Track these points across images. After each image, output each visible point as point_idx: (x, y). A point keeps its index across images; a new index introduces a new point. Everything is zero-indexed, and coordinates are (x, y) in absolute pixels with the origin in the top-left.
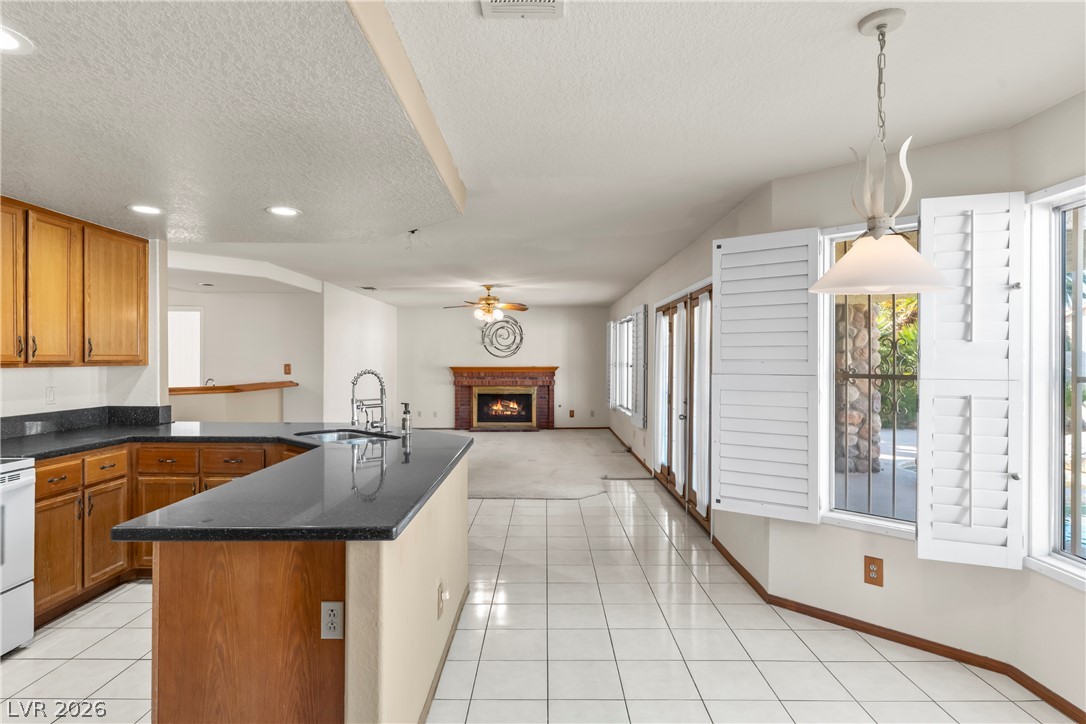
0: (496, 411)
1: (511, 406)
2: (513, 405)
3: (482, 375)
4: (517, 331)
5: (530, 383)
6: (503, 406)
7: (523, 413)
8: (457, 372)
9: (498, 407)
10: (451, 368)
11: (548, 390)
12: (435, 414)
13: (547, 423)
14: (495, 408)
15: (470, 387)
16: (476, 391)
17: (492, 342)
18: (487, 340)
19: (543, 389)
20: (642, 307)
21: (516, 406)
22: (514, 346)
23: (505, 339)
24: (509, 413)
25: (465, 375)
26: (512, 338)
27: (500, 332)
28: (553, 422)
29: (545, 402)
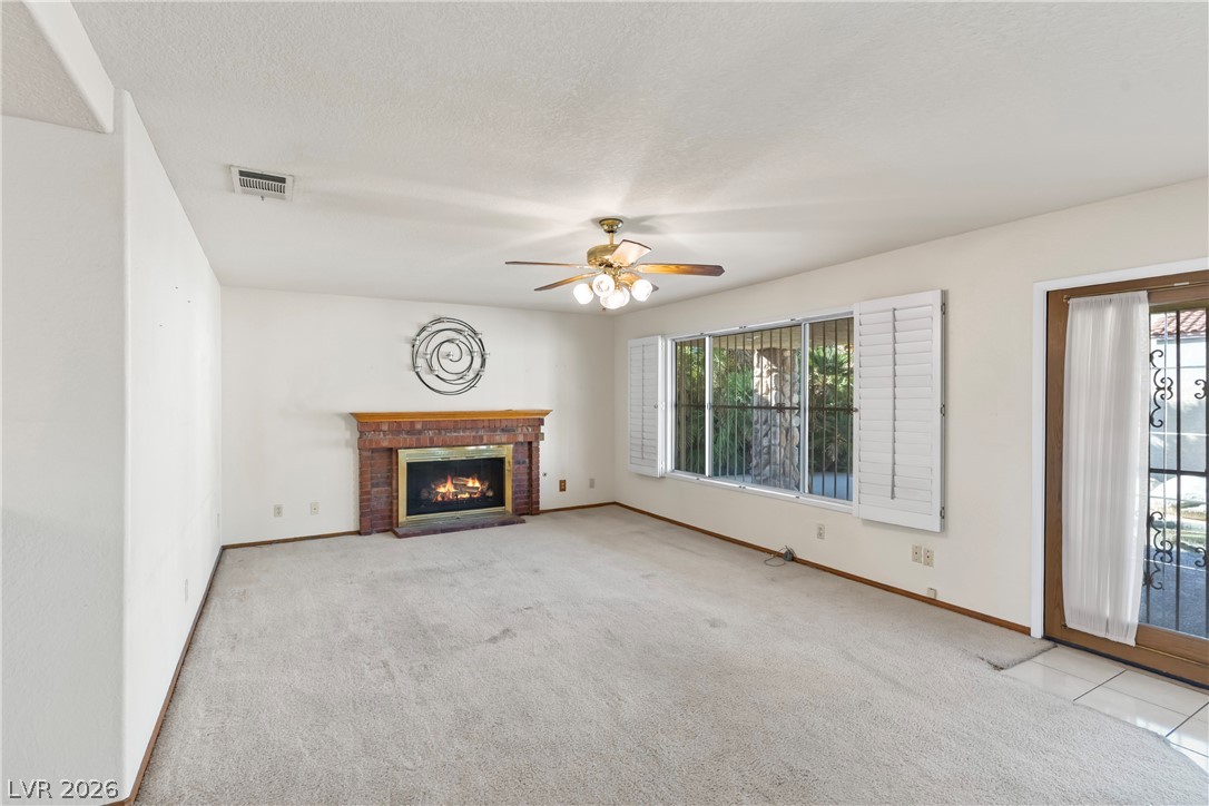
0: (443, 495)
1: (470, 484)
2: (473, 483)
3: (419, 426)
4: (476, 348)
5: (504, 440)
6: (455, 486)
7: (490, 494)
8: (366, 424)
9: (446, 489)
10: (352, 414)
11: (530, 450)
12: (314, 509)
13: (528, 507)
14: (442, 490)
15: (392, 453)
16: (406, 456)
17: (431, 369)
18: (421, 362)
19: (520, 449)
20: (938, 294)
21: (477, 484)
22: (471, 375)
23: (455, 361)
24: (467, 495)
25: (385, 427)
26: (466, 359)
27: (446, 348)
28: (538, 503)
29: (524, 469)
